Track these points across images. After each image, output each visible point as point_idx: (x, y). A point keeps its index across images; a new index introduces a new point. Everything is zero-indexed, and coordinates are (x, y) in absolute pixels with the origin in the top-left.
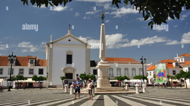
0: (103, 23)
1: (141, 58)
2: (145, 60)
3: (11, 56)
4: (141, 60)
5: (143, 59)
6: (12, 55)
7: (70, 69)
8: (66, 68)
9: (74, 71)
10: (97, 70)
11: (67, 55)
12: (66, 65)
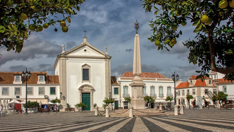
0: (137, 33)
1: (173, 74)
2: (178, 77)
3: (25, 72)
4: (173, 77)
5: (176, 76)
6: (27, 71)
7: (87, 87)
8: (83, 87)
9: (91, 90)
10: (118, 88)
11: (83, 69)
12: (82, 83)
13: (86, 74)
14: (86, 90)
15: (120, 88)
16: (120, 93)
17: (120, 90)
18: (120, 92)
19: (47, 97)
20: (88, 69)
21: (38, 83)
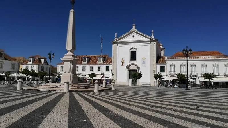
7: (134, 66)
8: (130, 65)
9: (137, 68)
10: (164, 66)
11: (131, 51)
12: (130, 62)
13: (133, 55)
14: (132, 68)
15: (167, 67)
16: (167, 71)
17: (166, 68)
18: (166, 69)
19: (103, 73)
20: (135, 51)
21: (97, 63)
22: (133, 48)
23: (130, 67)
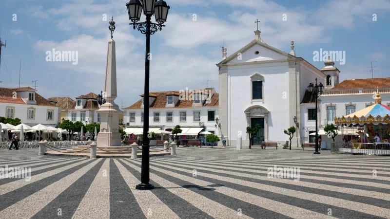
7: (259, 110)
8: (251, 109)
9: (265, 114)
11: (253, 82)
12: (252, 103)
14: (256, 114)
15: (320, 110)
16: (320, 118)
18: (320, 115)
20: (262, 82)
21: (193, 106)
22: (257, 75)
23: (252, 111)
